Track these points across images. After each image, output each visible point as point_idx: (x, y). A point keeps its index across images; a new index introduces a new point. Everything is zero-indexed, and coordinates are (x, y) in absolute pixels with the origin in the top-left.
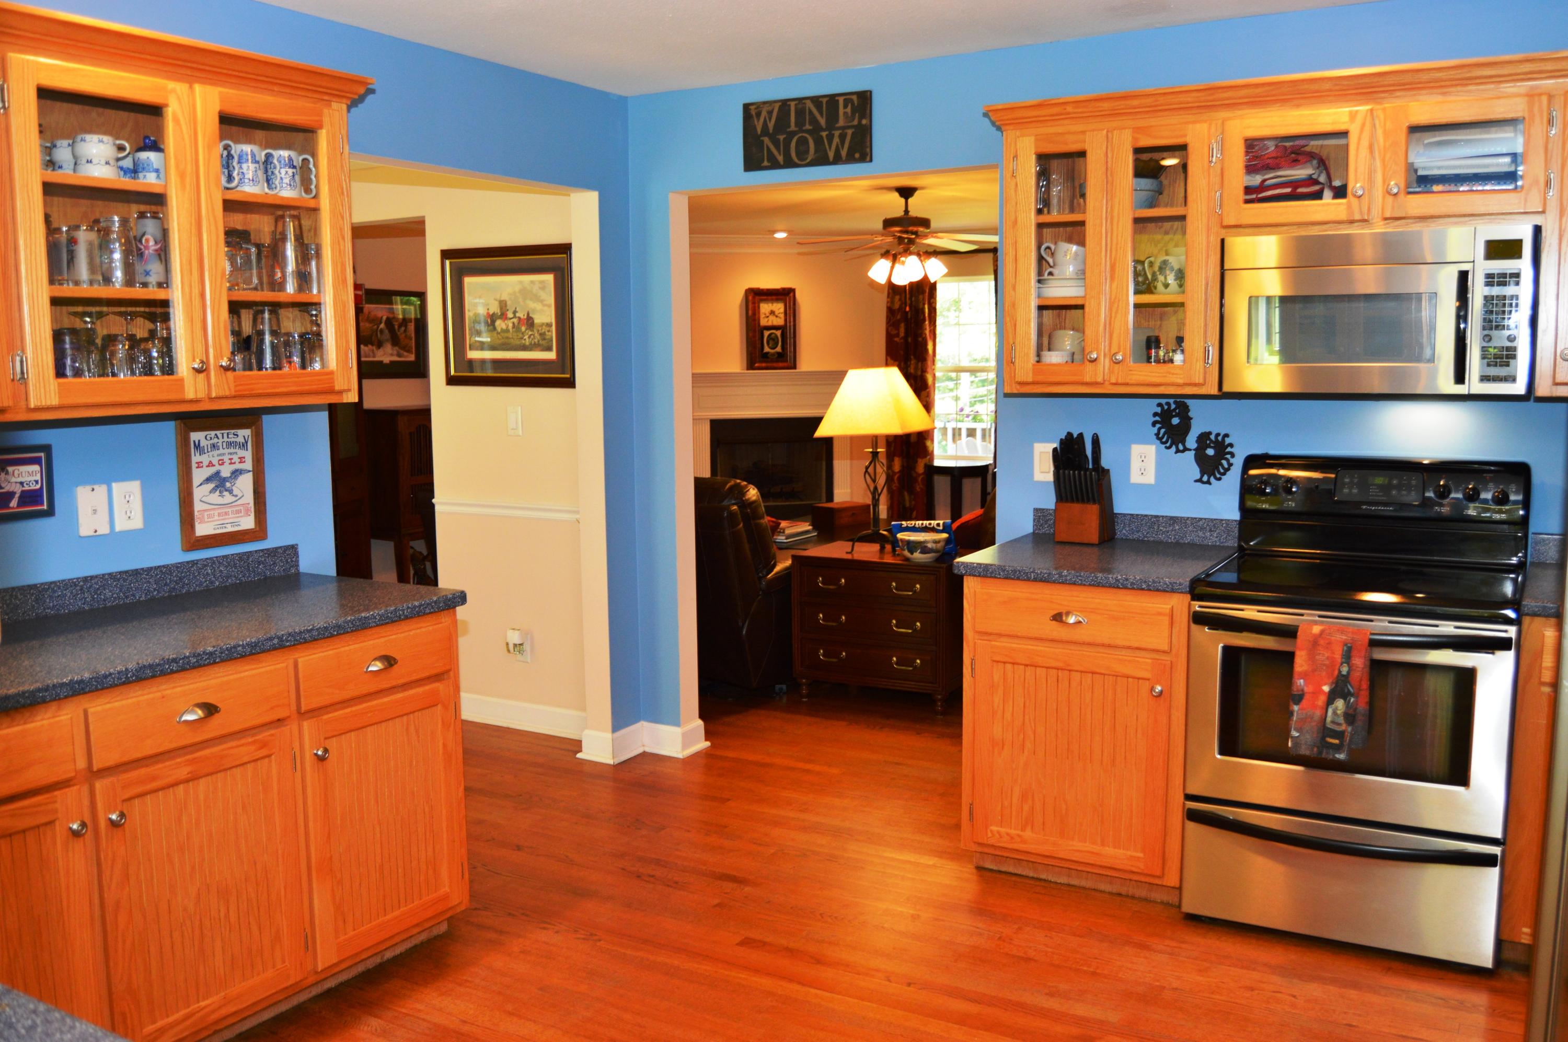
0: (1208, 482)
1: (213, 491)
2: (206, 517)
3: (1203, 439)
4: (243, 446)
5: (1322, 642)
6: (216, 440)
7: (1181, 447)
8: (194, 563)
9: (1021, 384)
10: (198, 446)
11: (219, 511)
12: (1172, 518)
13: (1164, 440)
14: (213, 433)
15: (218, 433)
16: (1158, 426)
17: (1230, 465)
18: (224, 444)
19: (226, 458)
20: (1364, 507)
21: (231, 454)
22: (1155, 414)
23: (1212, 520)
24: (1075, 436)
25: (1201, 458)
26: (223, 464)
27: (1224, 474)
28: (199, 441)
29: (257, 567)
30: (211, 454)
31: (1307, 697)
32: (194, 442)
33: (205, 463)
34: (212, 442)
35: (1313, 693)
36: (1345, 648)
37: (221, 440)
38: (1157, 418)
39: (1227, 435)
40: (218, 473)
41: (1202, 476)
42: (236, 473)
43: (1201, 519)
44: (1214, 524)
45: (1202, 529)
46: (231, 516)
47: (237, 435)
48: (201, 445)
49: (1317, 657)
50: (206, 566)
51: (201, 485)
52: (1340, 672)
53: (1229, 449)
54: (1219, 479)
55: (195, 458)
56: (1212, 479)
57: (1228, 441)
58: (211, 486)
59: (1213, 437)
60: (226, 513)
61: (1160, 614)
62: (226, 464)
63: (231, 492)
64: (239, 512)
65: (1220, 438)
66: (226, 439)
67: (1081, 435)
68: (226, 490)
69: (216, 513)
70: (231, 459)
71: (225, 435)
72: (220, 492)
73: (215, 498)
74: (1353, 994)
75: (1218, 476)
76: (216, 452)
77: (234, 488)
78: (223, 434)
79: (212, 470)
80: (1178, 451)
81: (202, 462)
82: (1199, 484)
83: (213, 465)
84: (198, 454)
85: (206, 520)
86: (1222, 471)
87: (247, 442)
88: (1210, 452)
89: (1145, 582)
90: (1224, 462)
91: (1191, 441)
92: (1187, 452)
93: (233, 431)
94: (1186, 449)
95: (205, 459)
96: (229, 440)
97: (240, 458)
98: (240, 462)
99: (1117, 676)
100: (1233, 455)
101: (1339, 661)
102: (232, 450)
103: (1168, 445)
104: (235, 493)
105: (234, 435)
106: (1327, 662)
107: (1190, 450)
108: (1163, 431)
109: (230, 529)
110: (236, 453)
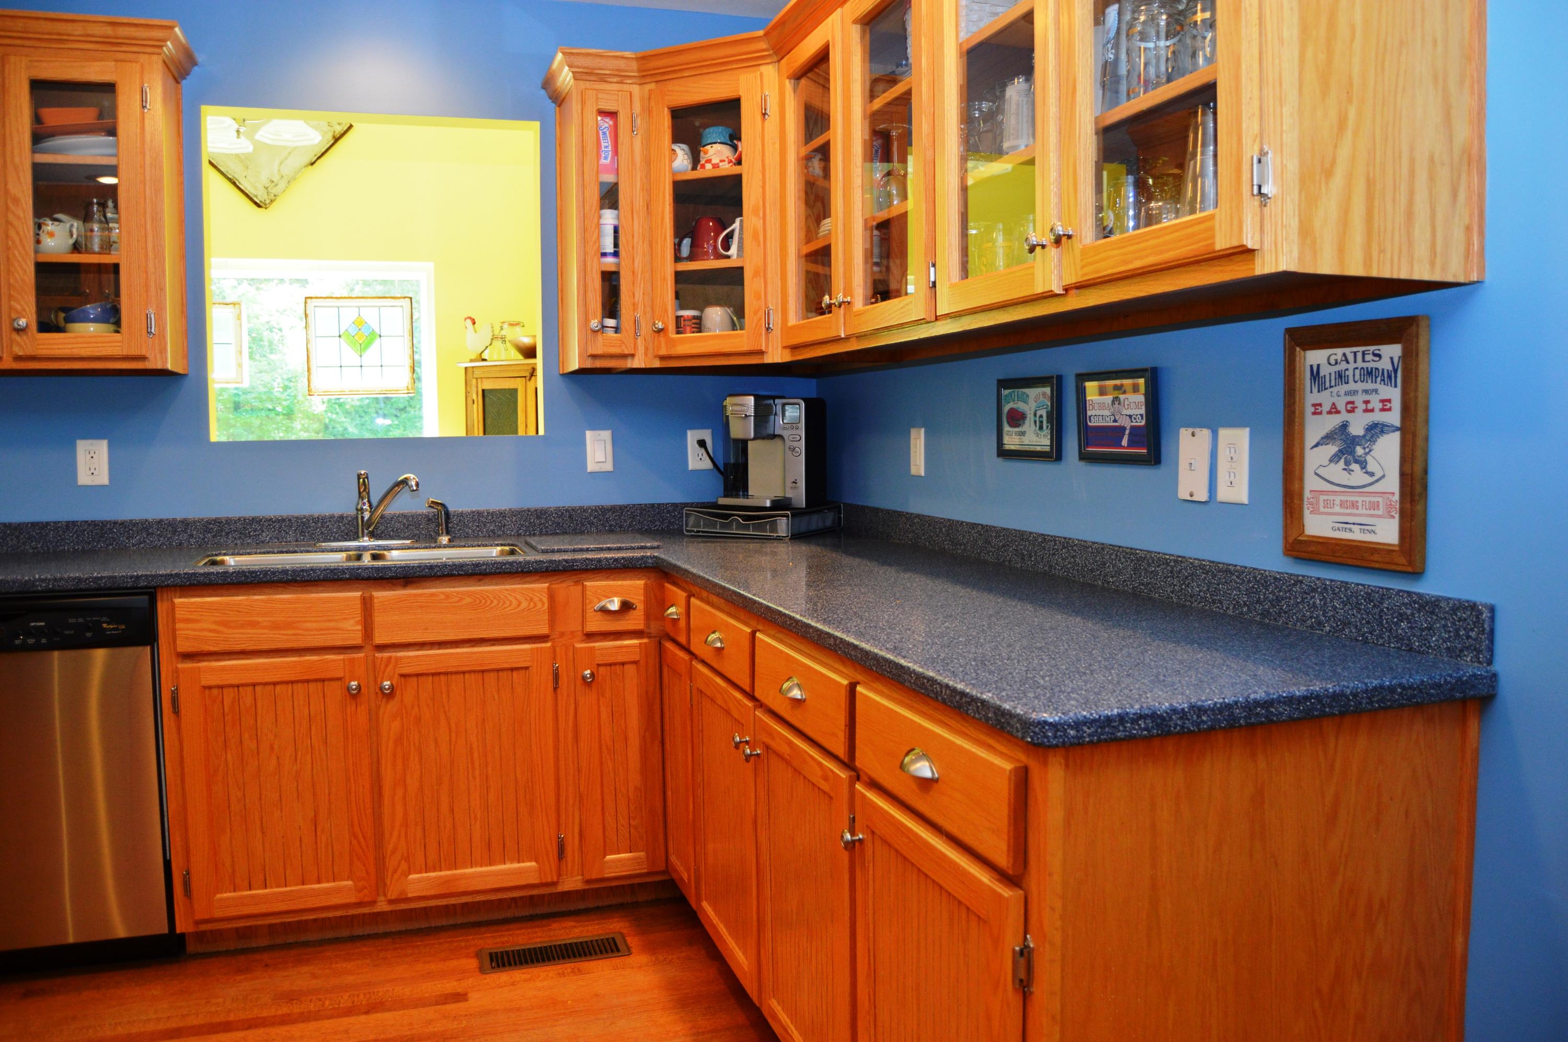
1: (1335, 459)
2: (1321, 504)
4: (1389, 378)
6: (1343, 366)
8: (1298, 581)
10: (1316, 375)
11: (1344, 498)
14: (1339, 352)
15: (1348, 351)
18: (1357, 372)
19: (1359, 400)
21: (1366, 392)
26: (1352, 411)
28: (1318, 366)
29: (1396, 624)
30: (1335, 390)
32: (1311, 366)
33: (1326, 407)
34: (1338, 368)
37: (1352, 366)
40: (1344, 426)
42: (1376, 430)
46: (1360, 511)
47: (1379, 356)
48: (1322, 374)
50: (1314, 590)
51: (1317, 445)
55: (1311, 397)
58: (1332, 449)
60: (1354, 505)
62: (1359, 411)
63: (1363, 464)
64: (1375, 506)
66: (1360, 364)
68: (1356, 462)
69: (1338, 499)
70: (1367, 402)
71: (1359, 356)
72: (1347, 463)
73: (1336, 472)
76: (1344, 388)
77: (1369, 458)
78: (1355, 353)
79: (1334, 421)
81: (1320, 405)
83: (1338, 412)
84: (1315, 390)
85: (1322, 509)
87: (1396, 371)
93: (1372, 348)
95: (1325, 399)
96: (1365, 365)
97: (1382, 401)
98: (1382, 410)
102: (1369, 386)
104: (1370, 468)
105: (1375, 355)
109: (1357, 535)
110: (1376, 391)
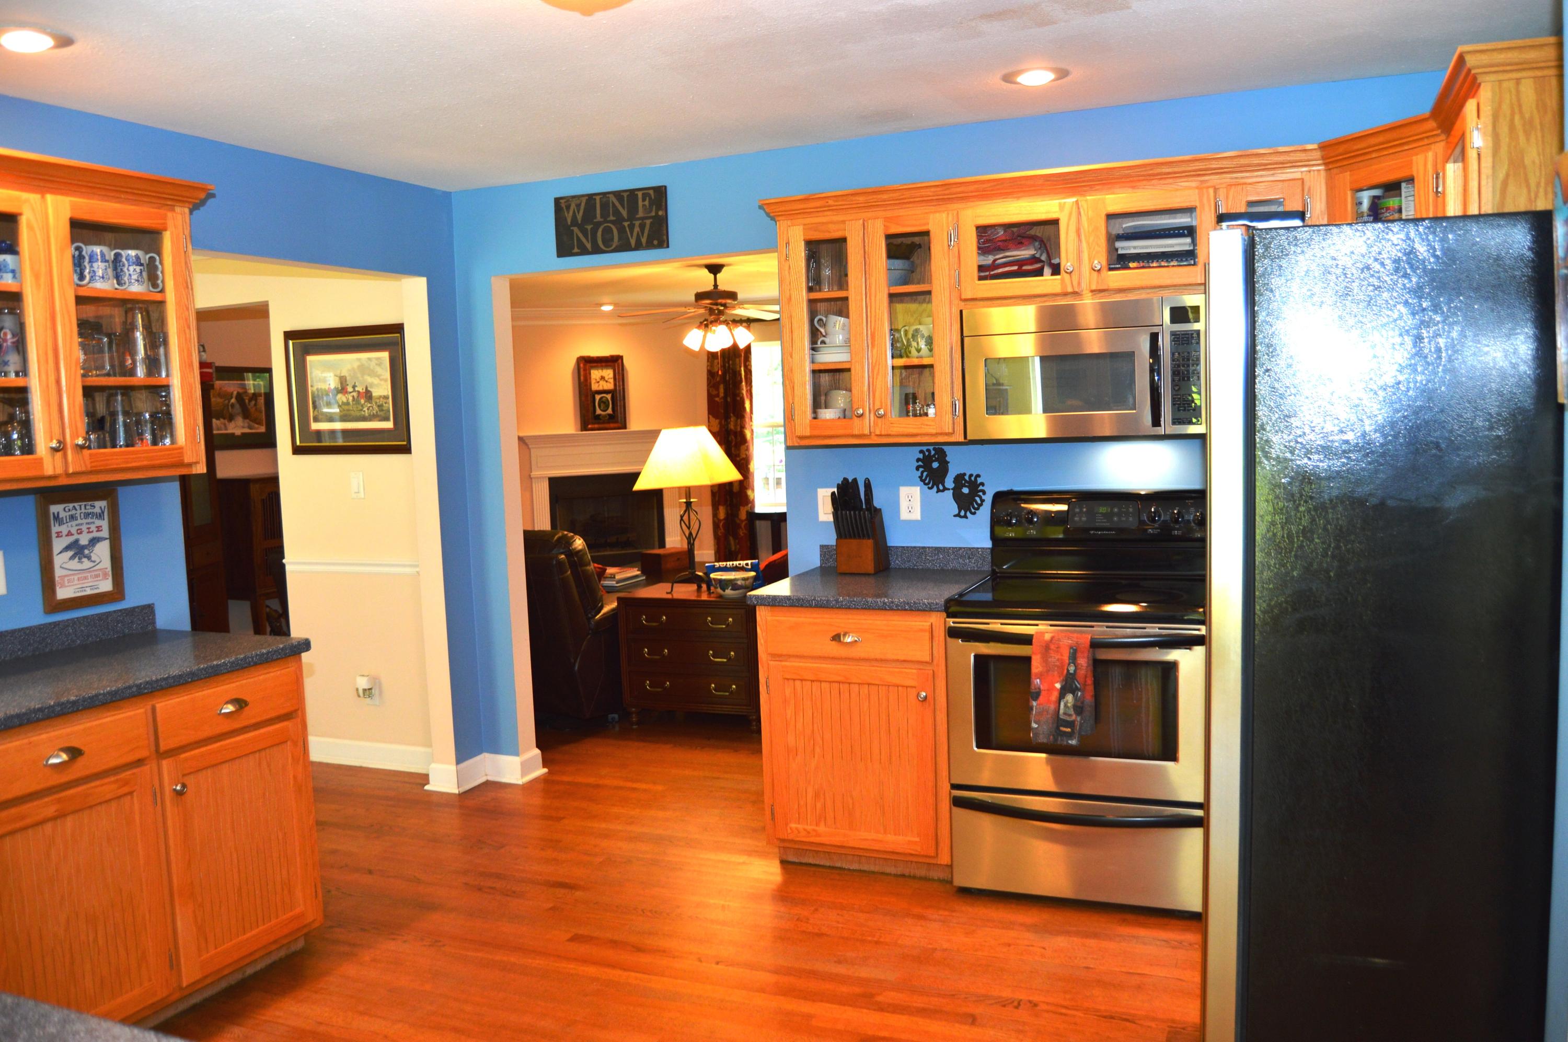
0: (965, 517)
1: (72, 558)
2: (66, 582)
3: (959, 479)
4: (100, 516)
5: (1052, 647)
6: (73, 512)
7: (941, 487)
8: (56, 624)
9: (801, 438)
10: (57, 518)
11: (80, 576)
12: (936, 548)
13: (927, 481)
14: (71, 505)
15: (76, 505)
16: (921, 469)
17: (983, 501)
18: (82, 515)
19: (84, 528)
20: (1092, 532)
21: (88, 523)
22: (918, 460)
23: (970, 549)
24: (850, 481)
25: (958, 497)
26: (81, 533)
27: (978, 509)
28: (58, 513)
29: (116, 626)
30: (69, 524)
31: (1043, 693)
32: (54, 514)
33: (65, 533)
34: (70, 513)
35: (1048, 690)
36: (1072, 651)
37: (79, 512)
38: (920, 463)
39: (978, 476)
40: (77, 541)
41: (960, 511)
42: (94, 541)
43: (960, 548)
44: (972, 552)
45: (962, 556)
46: (90, 580)
47: (94, 507)
48: (61, 516)
49: (1050, 660)
50: (68, 626)
51: (60, 553)
52: (1068, 671)
53: (981, 488)
54: (974, 513)
55: (55, 529)
56: (968, 514)
57: (979, 480)
58: (70, 553)
59: (967, 478)
60: (86, 578)
61: (922, 630)
62: (85, 533)
63: (89, 558)
64: (97, 576)
65: (973, 478)
66: (83, 510)
67: (855, 480)
68: (85, 557)
69: (76, 577)
70: (89, 528)
71: (83, 507)
72: (80, 559)
73: (75, 564)
74: (1092, 942)
75: (973, 511)
76: (74, 523)
77: (92, 554)
78: (80, 506)
79: (71, 539)
80: (939, 491)
81: (61, 532)
82: (958, 518)
83: (72, 535)
84: (57, 525)
85: (67, 584)
86: (976, 506)
87: (103, 513)
88: (966, 490)
89: (908, 603)
90: (978, 499)
91: (949, 482)
92: (946, 491)
93: (90, 503)
94: (945, 489)
95: (64, 529)
96: (86, 511)
97: (97, 527)
98: (97, 531)
99: (889, 686)
100: (984, 493)
101: (1067, 661)
102: (89, 520)
103: (930, 486)
104: (93, 559)
105: (91, 506)
106: (1058, 663)
107: (949, 489)
108: (925, 474)
109: (89, 592)
110: (94, 523)
